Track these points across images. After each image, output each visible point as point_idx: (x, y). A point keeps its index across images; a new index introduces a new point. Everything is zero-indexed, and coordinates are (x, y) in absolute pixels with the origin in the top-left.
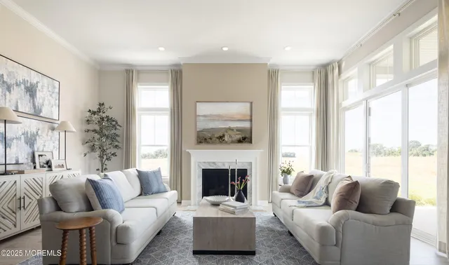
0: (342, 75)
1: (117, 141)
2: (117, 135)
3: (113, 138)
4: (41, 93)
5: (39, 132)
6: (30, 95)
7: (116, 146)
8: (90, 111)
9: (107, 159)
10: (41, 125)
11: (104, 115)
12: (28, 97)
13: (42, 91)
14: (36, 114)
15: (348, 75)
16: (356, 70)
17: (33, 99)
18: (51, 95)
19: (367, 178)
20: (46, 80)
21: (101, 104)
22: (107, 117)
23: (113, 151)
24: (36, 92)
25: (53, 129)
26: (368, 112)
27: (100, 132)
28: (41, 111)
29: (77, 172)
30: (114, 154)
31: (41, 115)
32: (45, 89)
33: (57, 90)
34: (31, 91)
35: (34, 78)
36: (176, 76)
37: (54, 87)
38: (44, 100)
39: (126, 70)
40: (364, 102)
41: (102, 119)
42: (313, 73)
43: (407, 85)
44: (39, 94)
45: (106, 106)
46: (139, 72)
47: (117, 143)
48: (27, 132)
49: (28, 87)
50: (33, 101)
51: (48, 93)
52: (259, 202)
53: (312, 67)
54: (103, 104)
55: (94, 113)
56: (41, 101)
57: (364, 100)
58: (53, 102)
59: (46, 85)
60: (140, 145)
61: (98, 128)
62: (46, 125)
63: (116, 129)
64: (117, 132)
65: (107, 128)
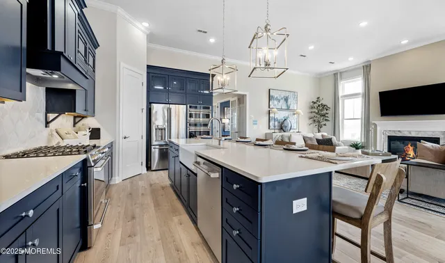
2: (327, 114)
5: (289, 116)
8: (313, 102)
9: (321, 127)
10: (290, 113)
11: (320, 104)
12: (285, 102)
14: (288, 109)
20: (292, 94)
22: (322, 104)
23: (324, 123)
25: (294, 114)
27: (317, 113)
28: (290, 107)
30: (325, 125)
31: (290, 109)
32: (291, 97)
33: (296, 96)
34: (286, 100)
35: (287, 94)
38: (291, 102)
39: (334, 74)
41: (319, 106)
44: (289, 100)
45: (321, 98)
46: (341, 73)
47: (326, 118)
48: (285, 117)
50: (287, 103)
51: (293, 99)
54: (319, 98)
55: (315, 103)
58: (294, 102)
60: (343, 119)
61: (317, 111)
62: (292, 113)
63: (327, 110)
64: (327, 112)
65: (322, 110)
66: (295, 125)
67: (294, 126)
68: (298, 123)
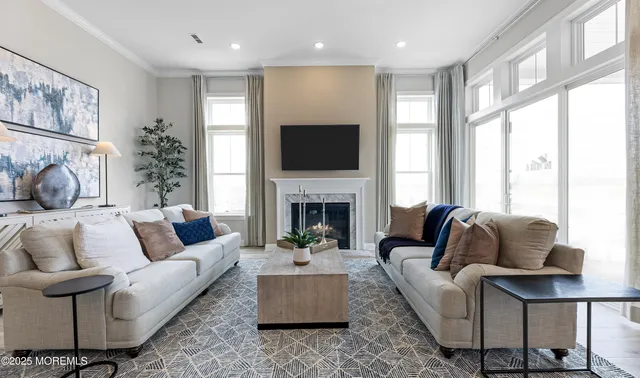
0: (468, 81)
1: (181, 167)
2: (181, 160)
3: (175, 164)
4: (70, 105)
5: (69, 157)
6: (53, 106)
7: (179, 174)
8: (145, 129)
9: (168, 191)
10: (71, 146)
11: (163, 135)
12: (49, 108)
13: (73, 102)
14: (63, 132)
15: (476, 81)
16: (491, 71)
17: (58, 112)
18: (86, 107)
19: (508, 214)
20: (77, 87)
21: (160, 121)
22: (168, 137)
23: (175, 180)
24: (61, 101)
25: (89, 153)
26: (507, 128)
27: (158, 157)
28: (70, 128)
29: (125, 209)
30: (177, 185)
31: (71, 133)
32: (76, 99)
33: (95, 101)
34: (54, 99)
35: (59, 83)
36: (255, 83)
37: (91, 97)
38: (75, 114)
39: (194, 77)
40: (503, 114)
41: (161, 139)
42: (433, 78)
43: (566, 87)
44: (66, 106)
45: (166, 122)
46: (207, 79)
47: (179, 170)
48: (49, 156)
49: (48, 95)
50: (59, 114)
51: (82, 104)
52: (365, 245)
53: (433, 71)
54: (161, 121)
55: (151, 132)
56: (71, 114)
57: (502, 110)
58: (88, 116)
59: (78, 93)
60: (212, 173)
61: (156, 151)
62: (79, 147)
63: (179, 152)
64: (180, 156)
65: (168, 151)
66: (94, 185)
67: (90, 187)
68: (104, 180)
